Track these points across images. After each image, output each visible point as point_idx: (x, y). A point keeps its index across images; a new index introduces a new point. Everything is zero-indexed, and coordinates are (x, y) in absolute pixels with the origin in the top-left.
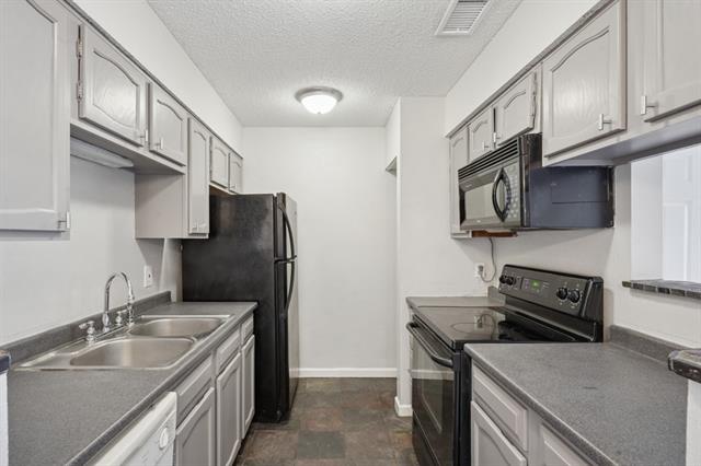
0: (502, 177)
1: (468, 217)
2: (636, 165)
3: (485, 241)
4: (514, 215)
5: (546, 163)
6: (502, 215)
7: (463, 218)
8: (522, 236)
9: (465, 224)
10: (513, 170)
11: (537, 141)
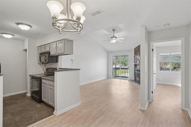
0: (46, 56)
1: (41, 60)
2: (60, 56)
3: (44, 64)
4: (47, 61)
5: (51, 55)
6: (46, 61)
7: (40, 61)
8: (49, 64)
9: (41, 62)
10: (47, 55)
11: (50, 52)
